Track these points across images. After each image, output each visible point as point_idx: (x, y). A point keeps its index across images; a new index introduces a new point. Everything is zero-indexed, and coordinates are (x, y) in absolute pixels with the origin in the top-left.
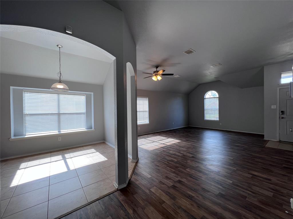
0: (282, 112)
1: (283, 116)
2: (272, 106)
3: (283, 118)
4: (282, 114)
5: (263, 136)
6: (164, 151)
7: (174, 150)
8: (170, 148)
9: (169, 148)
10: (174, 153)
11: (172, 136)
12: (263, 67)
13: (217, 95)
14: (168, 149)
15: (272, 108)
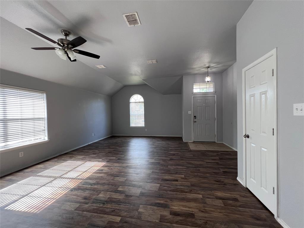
0: (195, 117)
1: (195, 120)
2: (189, 112)
3: (195, 122)
4: (195, 119)
5: (180, 139)
6: (85, 198)
7: (106, 187)
8: (98, 184)
9: (96, 187)
10: (108, 195)
11: (95, 156)
12: (183, 76)
13: (142, 100)
14: (94, 190)
15: (189, 113)
